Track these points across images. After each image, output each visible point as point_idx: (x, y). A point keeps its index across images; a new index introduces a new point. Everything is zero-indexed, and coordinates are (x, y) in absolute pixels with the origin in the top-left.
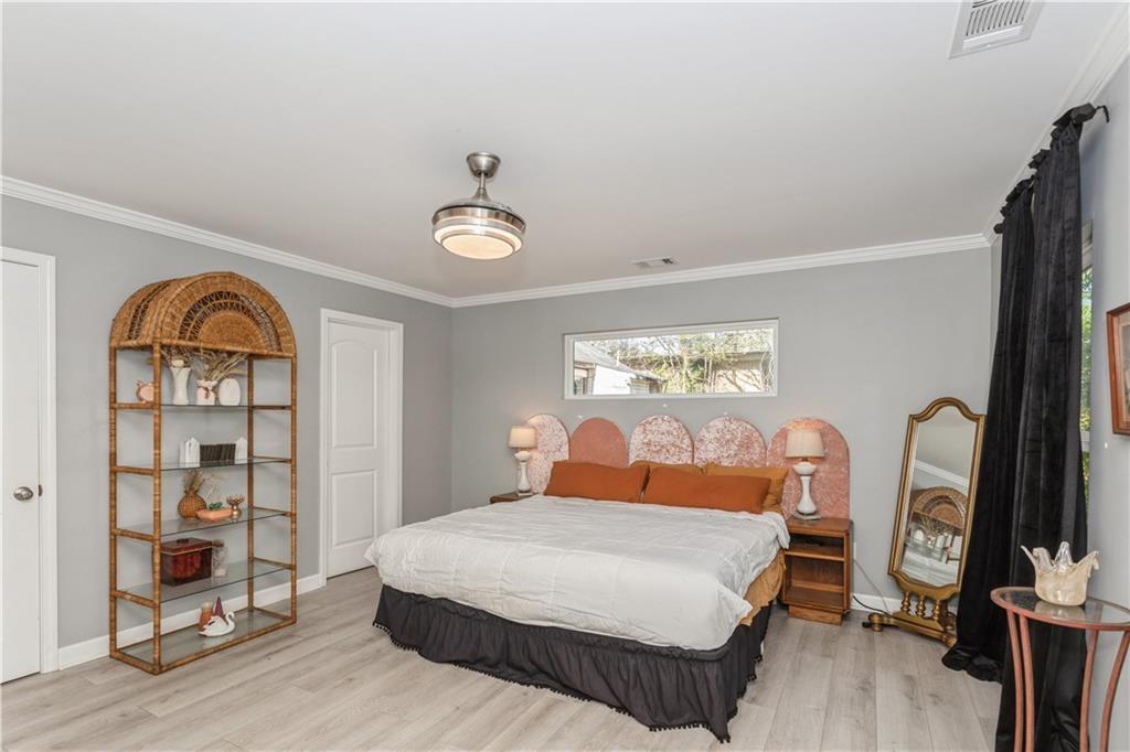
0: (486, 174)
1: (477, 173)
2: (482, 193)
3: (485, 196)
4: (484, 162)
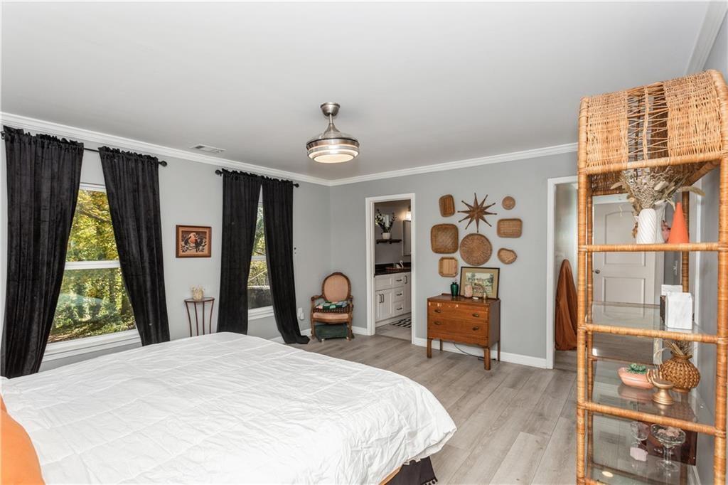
0: (332, 114)
1: (327, 114)
2: (332, 128)
4: (330, 108)
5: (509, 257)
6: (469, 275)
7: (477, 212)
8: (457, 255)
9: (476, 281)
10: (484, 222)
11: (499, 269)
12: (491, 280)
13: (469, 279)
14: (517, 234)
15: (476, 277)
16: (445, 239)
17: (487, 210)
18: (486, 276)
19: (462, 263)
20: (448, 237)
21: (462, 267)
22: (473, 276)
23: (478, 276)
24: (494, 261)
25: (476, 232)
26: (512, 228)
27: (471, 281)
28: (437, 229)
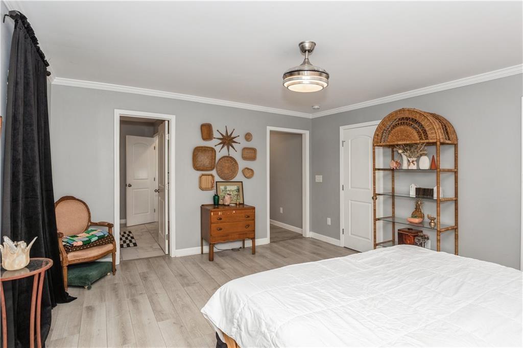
0: (309, 51)
3: (308, 63)
4: (307, 45)
5: (249, 173)
6: (222, 187)
7: (228, 140)
8: (214, 172)
9: (228, 192)
10: (232, 148)
11: (242, 182)
12: (238, 190)
13: (223, 191)
14: (253, 158)
15: (227, 189)
16: (204, 159)
17: (234, 140)
18: (234, 188)
19: (217, 178)
20: (206, 158)
21: (217, 182)
22: (226, 188)
23: (229, 188)
24: (239, 177)
25: (228, 155)
26: (250, 154)
27: (224, 192)
28: (197, 151)
